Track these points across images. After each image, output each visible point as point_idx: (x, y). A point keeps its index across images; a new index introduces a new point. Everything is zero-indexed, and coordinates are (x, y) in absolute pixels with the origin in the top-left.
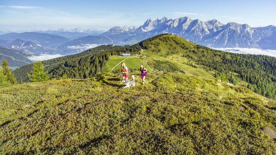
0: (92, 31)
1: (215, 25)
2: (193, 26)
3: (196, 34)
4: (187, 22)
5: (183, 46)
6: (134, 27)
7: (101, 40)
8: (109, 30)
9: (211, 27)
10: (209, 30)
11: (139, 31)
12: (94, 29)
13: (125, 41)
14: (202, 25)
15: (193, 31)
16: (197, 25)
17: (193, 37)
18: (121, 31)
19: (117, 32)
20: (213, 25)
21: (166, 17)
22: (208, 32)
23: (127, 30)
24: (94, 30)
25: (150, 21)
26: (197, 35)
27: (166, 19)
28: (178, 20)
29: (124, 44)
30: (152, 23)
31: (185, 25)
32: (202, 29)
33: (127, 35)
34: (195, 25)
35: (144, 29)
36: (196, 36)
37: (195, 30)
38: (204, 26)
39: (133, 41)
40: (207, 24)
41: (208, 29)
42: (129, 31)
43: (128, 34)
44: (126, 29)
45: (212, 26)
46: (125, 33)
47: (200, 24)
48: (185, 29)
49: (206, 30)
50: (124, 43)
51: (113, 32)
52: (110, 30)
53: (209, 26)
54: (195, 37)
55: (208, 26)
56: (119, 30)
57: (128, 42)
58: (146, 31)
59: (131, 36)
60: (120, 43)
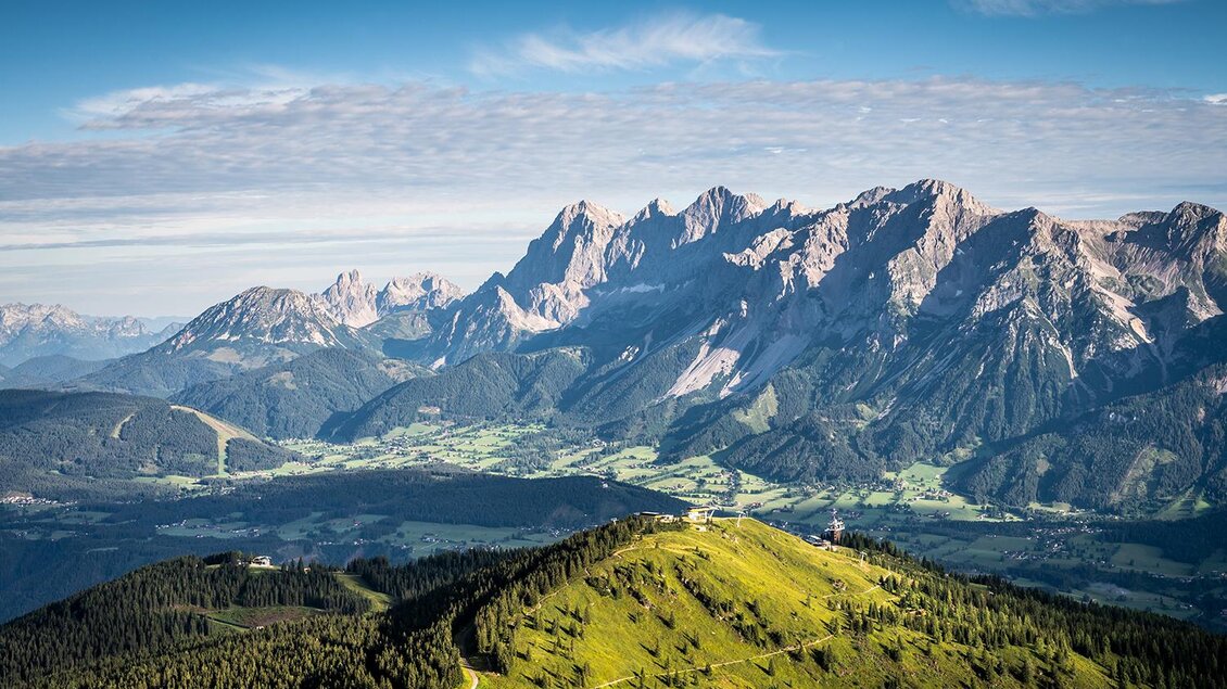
0: (26, 328)
1: (1201, 262)
2: (991, 280)
3: (1017, 355)
4: (929, 238)
5: (749, 621)
6: (427, 284)
7: (116, 435)
8: (192, 324)
9: (1166, 280)
10: (1141, 308)
11: (473, 326)
12: (45, 311)
13: (347, 436)
14: (1073, 259)
15: (993, 326)
16: (1026, 265)
17: (989, 378)
18: (307, 334)
19: (267, 339)
20: (1183, 256)
21: (735, 192)
22: (1138, 326)
23: (363, 317)
24: (37, 316)
25: (581, 226)
26: (1034, 363)
27: (731, 202)
28: (840, 221)
29: (328, 460)
30: (600, 241)
31: (909, 268)
32: (1074, 303)
33: (359, 376)
34: (1003, 270)
35: (524, 303)
36: (1025, 367)
37: (1003, 312)
38: (1099, 271)
39: (416, 429)
40: (1121, 252)
41: (1139, 299)
42: (378, 327)
43: (373, 362)
44: (350, 301)
45: (1173, 267)
46: (344, 355)
47: (1058, 253)
48: (909, 305)
49: (1118, 307)
50: (335, 459)
51: (224, 344)
52: (196, 325)
53: (1142, 270)
54: (1009, 378)
55: (1130, 270)
56: (286, 324)
57: (369, 442)
58: (539, 324)
59: (396, 389)
60: (295, 458)
